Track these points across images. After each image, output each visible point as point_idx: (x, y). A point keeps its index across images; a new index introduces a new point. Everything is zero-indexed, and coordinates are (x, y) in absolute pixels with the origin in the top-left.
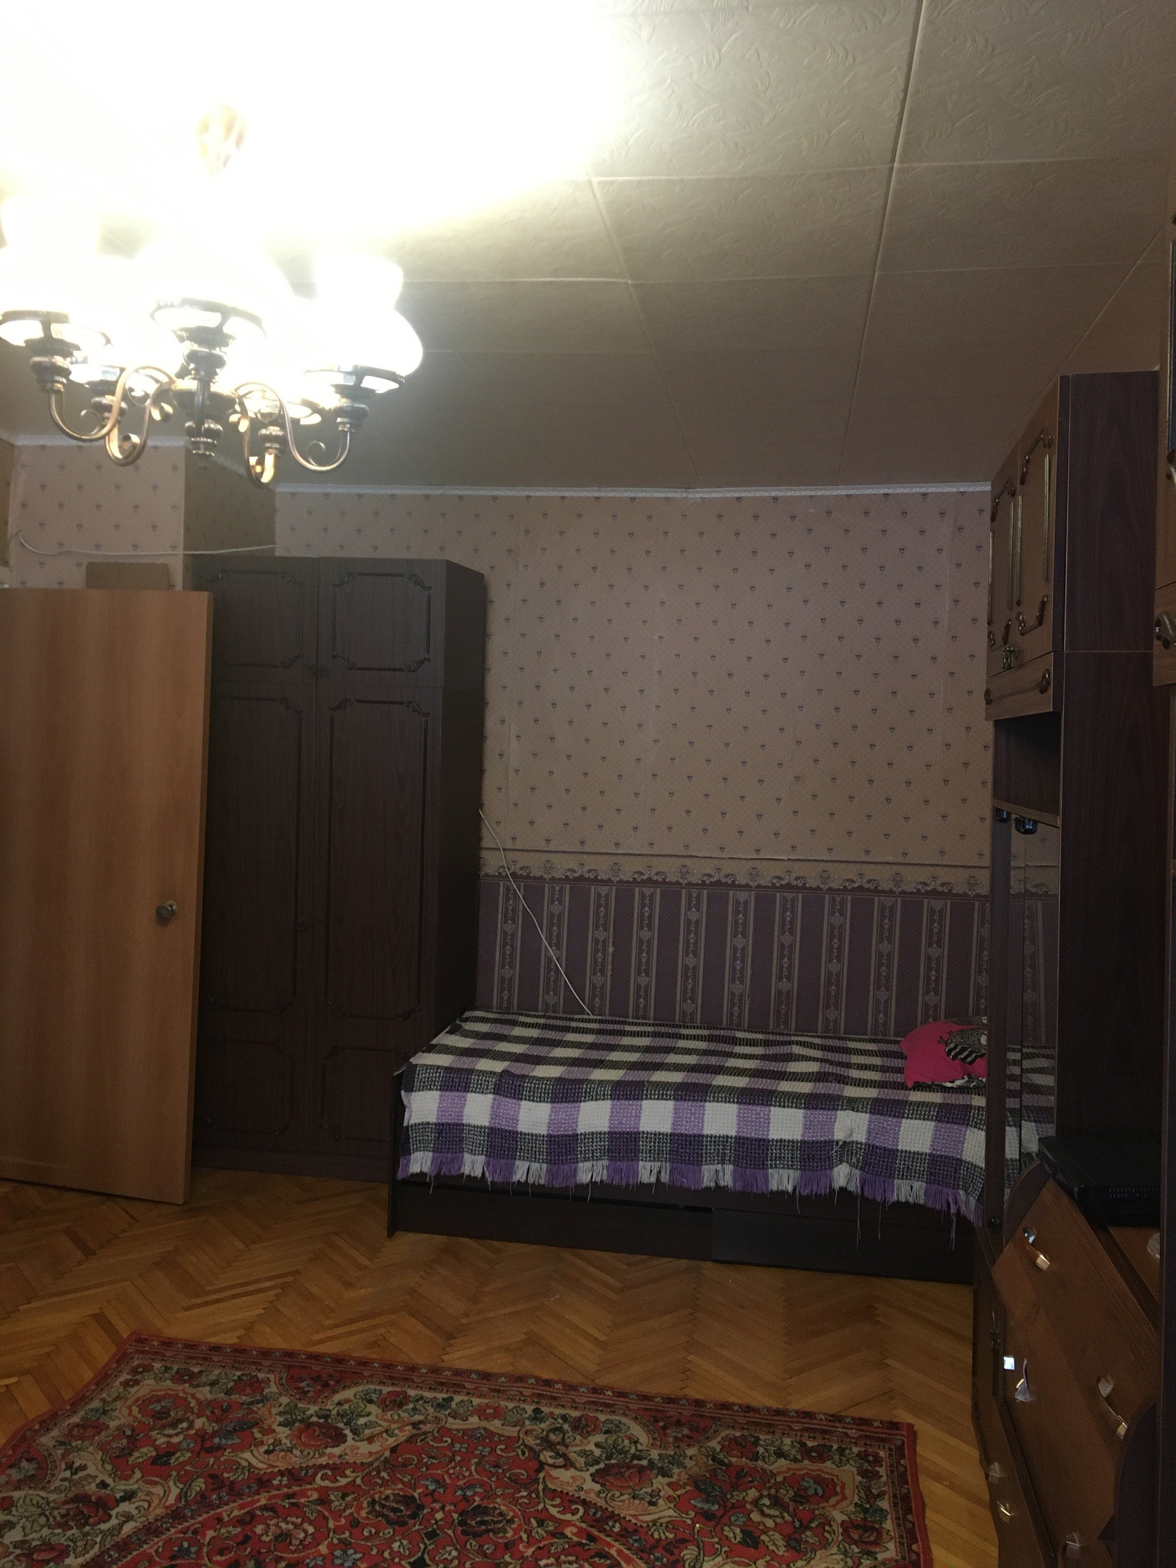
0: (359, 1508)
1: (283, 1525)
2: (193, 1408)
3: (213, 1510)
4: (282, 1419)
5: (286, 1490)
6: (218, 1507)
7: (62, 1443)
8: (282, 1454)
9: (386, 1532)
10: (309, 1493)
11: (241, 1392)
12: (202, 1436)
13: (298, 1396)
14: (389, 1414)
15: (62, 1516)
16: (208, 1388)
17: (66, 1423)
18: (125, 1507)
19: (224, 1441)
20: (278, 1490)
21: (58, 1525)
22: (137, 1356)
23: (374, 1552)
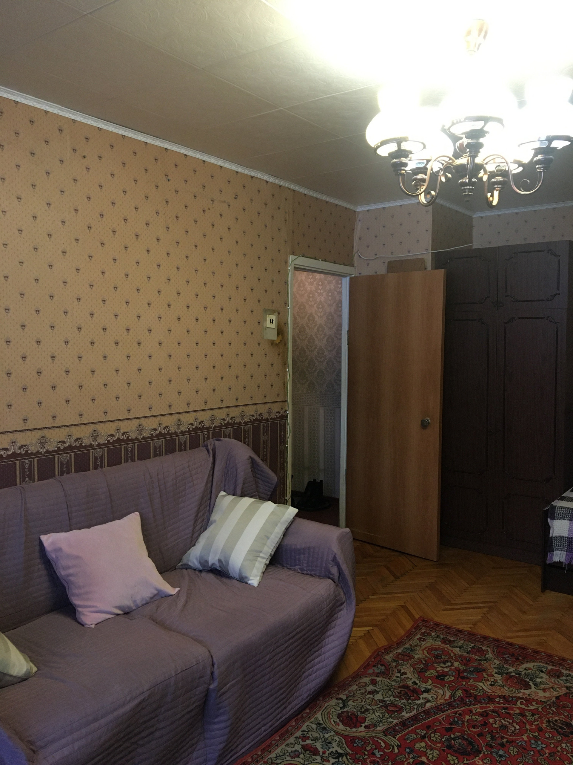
0: (542, 723)
1: (503, 721)
2: (452, 657)
3: (467, 706)
4: (497, 671)
5: (502, 705)
6: (470, 705)
7: (395, 660)
8: (498, 687)
9: (558, 737)
10: (515, 709)
11: (475, 654)
12: (457, 670)
13: (504, 662)
14: (553, 679)
15: (398, 693)
16: (458, 649)
17: (395, 652)
18: (425, 695)
19: (469, 675)
20: (499, 704)
21: (397, 697)
22: (423, 628)
23: (552, 746)
